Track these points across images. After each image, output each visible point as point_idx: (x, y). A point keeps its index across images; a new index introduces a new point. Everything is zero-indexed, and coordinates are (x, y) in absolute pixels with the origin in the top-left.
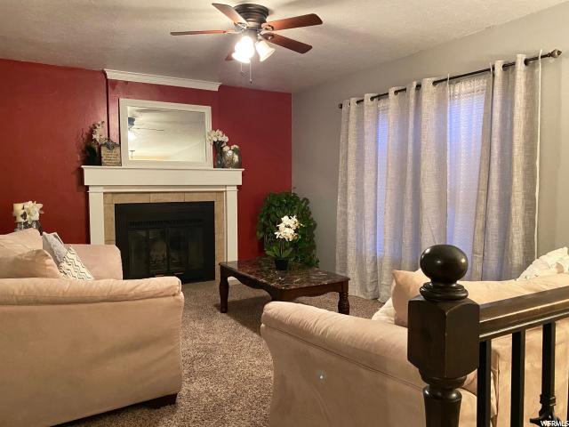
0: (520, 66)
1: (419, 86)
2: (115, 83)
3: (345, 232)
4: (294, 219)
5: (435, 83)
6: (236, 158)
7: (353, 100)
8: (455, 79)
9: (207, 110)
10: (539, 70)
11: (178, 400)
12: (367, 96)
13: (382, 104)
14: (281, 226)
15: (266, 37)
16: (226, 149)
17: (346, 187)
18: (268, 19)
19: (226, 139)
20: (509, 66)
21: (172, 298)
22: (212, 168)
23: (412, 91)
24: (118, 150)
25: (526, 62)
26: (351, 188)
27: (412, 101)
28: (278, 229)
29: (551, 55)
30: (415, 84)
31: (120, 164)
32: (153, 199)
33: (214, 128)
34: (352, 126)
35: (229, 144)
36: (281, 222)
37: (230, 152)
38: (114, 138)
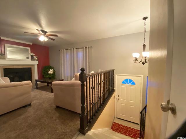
0: (87, 48)
1: (73, 49)
2: (3, 40)
3: (62, 72)
4: (52, 70)
5: (76, 49)
6: (37, 59)
7: (62, 50)
8: (79, 48)
9: (29, 49)
10: (90, 49)
11: (31, 105)
12: (65, 49)
13: (67, 51)
14: (50, 71)
15: (46, 37)
16: (34, 57)
17: (61, 65)
18: (47, 34)
19: (34, 55)
20: (86, 48)
21: (30, 85)
22: (31, 60)
23: (72, 50)
24: (4, 56)
25: (88, 47)
26: (62, 64)
27: (72, 51)
28: (49, 72)
29: (91, 47)
30: (73, 48)
31: (5, 59)
32: (15, 67)
33: (31, 52)
34: (62, 54)
35: (35, 56)
36: (50, 70)
37: (35, 58)
38: (3, 53)
